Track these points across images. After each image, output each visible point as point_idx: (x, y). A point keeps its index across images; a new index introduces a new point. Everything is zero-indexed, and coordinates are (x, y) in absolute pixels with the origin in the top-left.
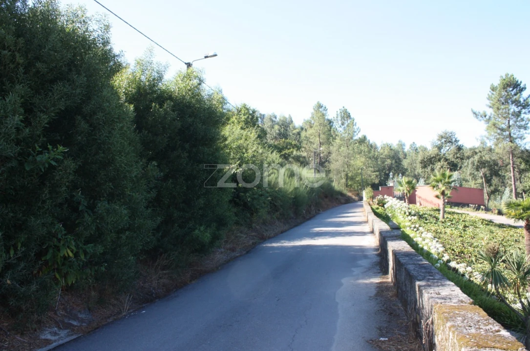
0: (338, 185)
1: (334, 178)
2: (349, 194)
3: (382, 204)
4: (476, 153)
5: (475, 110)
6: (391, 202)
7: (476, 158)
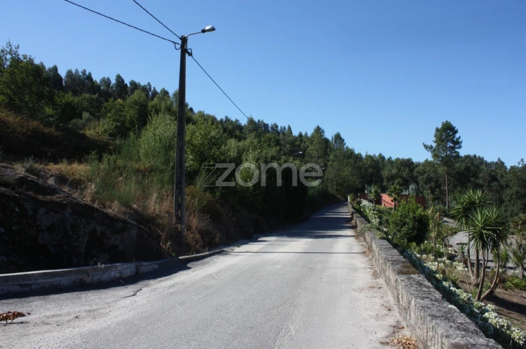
0: (332, 190)
1: (329, 185)
2: (339, 196)
3: (359, 203)
4: (426, 172)
5: (425, 144)
6: (365, 202)
7: (426, 175)
